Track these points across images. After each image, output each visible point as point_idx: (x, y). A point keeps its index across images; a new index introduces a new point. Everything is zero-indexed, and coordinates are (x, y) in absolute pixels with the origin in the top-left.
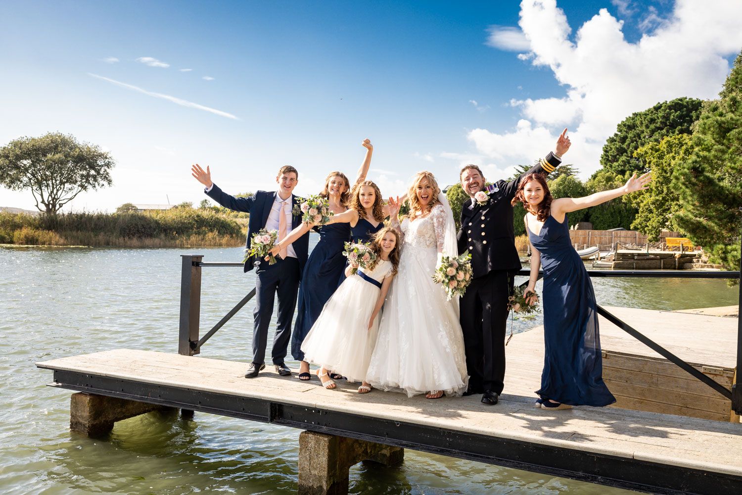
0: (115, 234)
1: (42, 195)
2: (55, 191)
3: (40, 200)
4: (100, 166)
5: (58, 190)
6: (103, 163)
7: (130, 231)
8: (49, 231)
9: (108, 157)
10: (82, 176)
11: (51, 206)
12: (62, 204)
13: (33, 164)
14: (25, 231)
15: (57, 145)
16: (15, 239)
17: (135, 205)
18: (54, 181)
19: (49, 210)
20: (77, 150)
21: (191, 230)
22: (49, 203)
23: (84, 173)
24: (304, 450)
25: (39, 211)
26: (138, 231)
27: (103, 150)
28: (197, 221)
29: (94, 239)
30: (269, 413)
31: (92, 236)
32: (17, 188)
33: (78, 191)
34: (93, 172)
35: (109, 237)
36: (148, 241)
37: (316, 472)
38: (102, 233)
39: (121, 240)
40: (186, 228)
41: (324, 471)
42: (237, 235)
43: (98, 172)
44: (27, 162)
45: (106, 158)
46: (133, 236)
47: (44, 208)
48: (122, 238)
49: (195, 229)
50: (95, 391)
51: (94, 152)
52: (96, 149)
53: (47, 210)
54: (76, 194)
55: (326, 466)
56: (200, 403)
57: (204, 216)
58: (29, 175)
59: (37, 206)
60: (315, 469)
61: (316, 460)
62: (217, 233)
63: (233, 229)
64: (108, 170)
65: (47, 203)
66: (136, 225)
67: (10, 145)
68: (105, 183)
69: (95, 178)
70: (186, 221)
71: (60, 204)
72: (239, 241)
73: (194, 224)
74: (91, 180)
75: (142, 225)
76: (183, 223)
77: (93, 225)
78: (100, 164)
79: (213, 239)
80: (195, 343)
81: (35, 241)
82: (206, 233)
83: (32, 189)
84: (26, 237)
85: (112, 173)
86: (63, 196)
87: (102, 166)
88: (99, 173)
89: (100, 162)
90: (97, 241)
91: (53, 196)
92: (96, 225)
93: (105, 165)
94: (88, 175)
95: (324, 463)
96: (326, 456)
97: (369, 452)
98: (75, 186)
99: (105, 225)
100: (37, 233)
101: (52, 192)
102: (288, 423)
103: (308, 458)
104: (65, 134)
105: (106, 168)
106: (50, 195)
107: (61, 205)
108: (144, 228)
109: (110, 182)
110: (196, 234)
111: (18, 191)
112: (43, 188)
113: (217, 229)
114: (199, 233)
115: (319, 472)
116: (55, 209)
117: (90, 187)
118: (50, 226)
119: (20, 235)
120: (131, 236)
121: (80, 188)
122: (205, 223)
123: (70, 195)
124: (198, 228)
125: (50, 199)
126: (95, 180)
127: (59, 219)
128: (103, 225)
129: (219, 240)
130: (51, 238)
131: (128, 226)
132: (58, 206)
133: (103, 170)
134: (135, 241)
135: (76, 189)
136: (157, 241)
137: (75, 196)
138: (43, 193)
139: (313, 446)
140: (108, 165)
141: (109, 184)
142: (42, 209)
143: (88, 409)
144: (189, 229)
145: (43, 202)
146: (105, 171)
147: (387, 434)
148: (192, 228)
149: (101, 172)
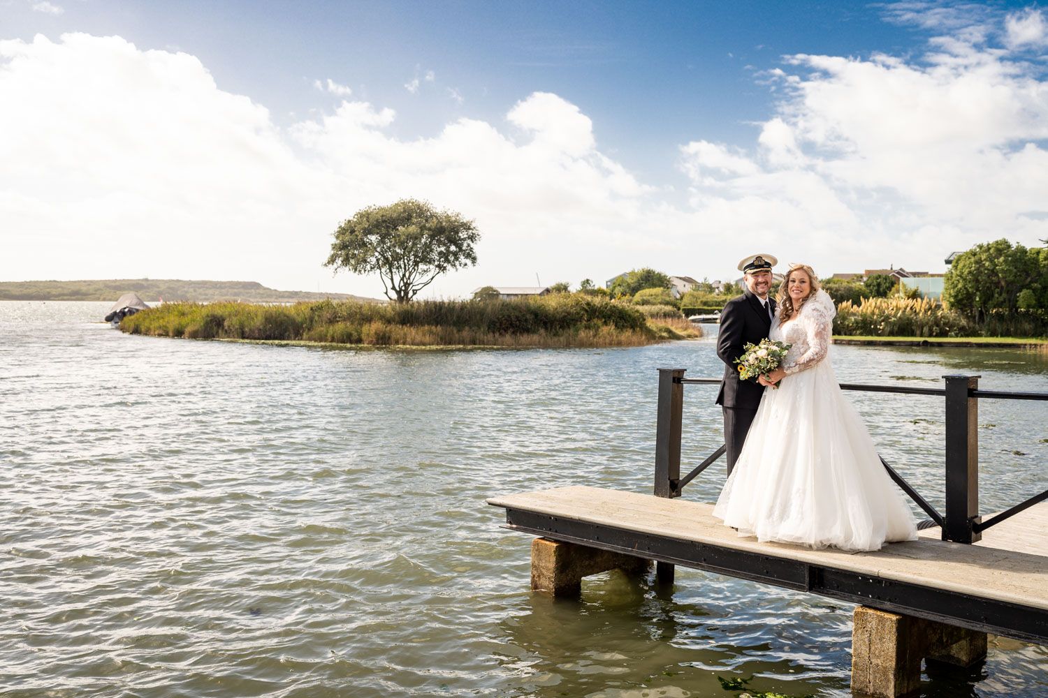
0: (482, 329)
1: (392, 279)
2: (407, 275)
3: (390, 285)
4: (463, 239)
5: (411, 274)
6: (465, 236)
7: (501, 325)
8: (403, 325)
9: (472, 227)
10: (440, 253)
11: (402, 293)
12: (417, 290)
13: (382, 241)
14: (376, 326)
15: (409, 214)
16: (363, 336)
17: (497, 289)
18: (406, 261)
19: (400, 299)
20: (435, 220)
21: (579, 323)
22: (401, 290)
23: (443, 249)
24: (860, 631)
25: (389, 299)
26: (511, 324)
27: (465, 218)
28: (586, 311)
29: (457, 335)
30: (807, 579)
31: (455, 331)
32: (363, 271)
33: (436, 273)
34: (453, 248)
35: (476, 333)
36: (525, 339)
37: (879, 662)
38: (467, 328)
39: (490, 336)
40: (573, 320)
41: (891, 661)
42: (641, 328)
43: (459, 247)
44: (374, 238)
45: (469, 229)
46: (505, 331)
47: (394, 296)
48: (491, 334)
49: (585, 322)
50: (561, 537)
51: (455, 221)
52: (458, 218)
53: (398, 298)
54: (433, 277)
55: (894, 654)
56: (705, 560)
57: (596, 304)
58: (377, 254)
59: (386, 293)
60: (878, 657)
61: (879, 646)
62: (613, 327)
63: (634, 320)
64: (472, 245)
65: (398, 289)
66: (509, 316)
67: (356, 217)
68: (468, 261)
69: (455, 254)
70: (572, 311)
71: (413, 291)
72: (644, 337)
73: (583, 315)
74: (451, 258)
75: (517, 317)
76: (569, 313)
77: (454, 318)
78: (462, 237)
79: (609, 334)
80: (676, 482)
81: (387, 338)
82: (599, 327)
83: (381, 272)
84: (376, 333)
85: (477, 248)
86: (417, 279)
87: (464, 239)
88: (461, 249)
89: (463, 235)
90: (461, 338)
91: (405, 281)
92: (458, 317)
93: (469, 238)
94: (448, 252)
95: (891, 650)
96: (894, 641)
97: (945, 641)
98: (431, 266)
99: (470, 317)
100: (388, 328)
101: (404, 275)
102: (833, 594)
103: (867, 643)
104: (420, 200)
105: (469, 241)
106: (402, 279)
107: (415, 292)
108: (519, 321)
109: (474, 260)
110: (586, 328)
111: (364, 275)
112: (394, 270)
113: (613, 322)
114: (588, 327)
115: (884, 661)
116: (407, 297)
117: (449, 267)
118: (404, 320)
119: (369, 330)
120: (503, 331)
121: (437, 270)
122: (597, 314)
123: (426, 278)
124: (588, 320)
125: (402, 284)
126: (457, 259)
127: (414, 310)
128: (467, 317)
129: (617, 336)
130: (405, 334)
131: (498, 318)
132: (411, 294)
133: (465, 245)
134: (508, 338)
135: (433, 271)
136: (535, 338)
137: (432, 279)
138: (394, 277)
139: (874, 627)
140: (472, 238)
141: (473, 262)
142: (392, 298)
143: (554, 559)
144: (577, 321)
145: (394, 288)
146: (469, 245)
147: (986, 619)
148: (581, 319)
149: (464, 248)
